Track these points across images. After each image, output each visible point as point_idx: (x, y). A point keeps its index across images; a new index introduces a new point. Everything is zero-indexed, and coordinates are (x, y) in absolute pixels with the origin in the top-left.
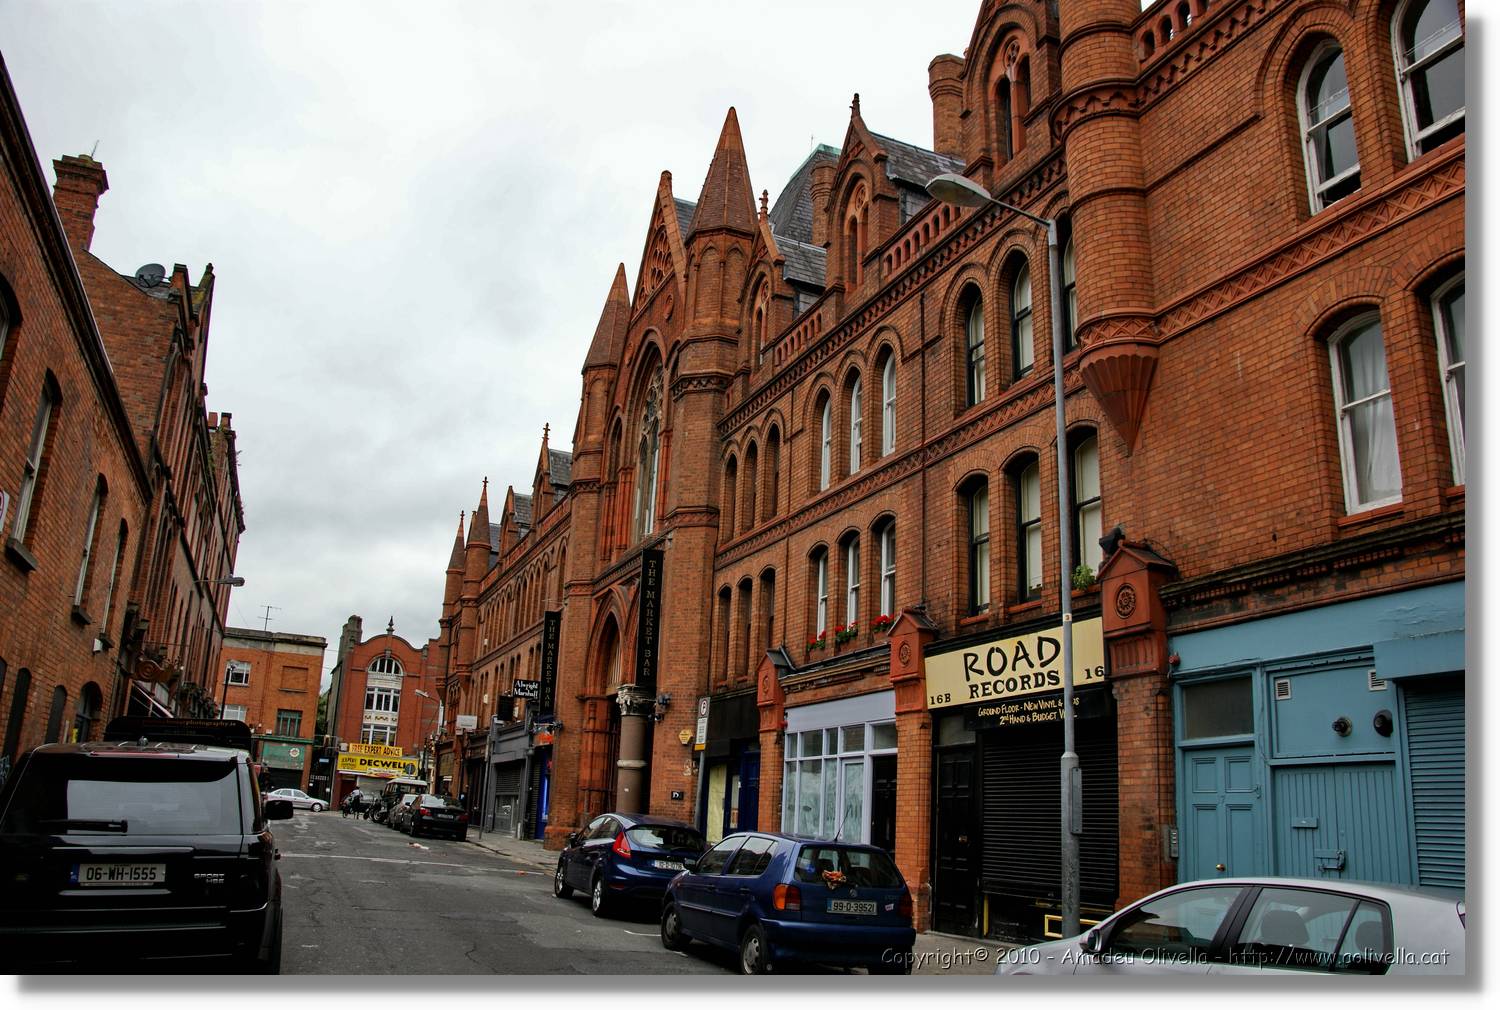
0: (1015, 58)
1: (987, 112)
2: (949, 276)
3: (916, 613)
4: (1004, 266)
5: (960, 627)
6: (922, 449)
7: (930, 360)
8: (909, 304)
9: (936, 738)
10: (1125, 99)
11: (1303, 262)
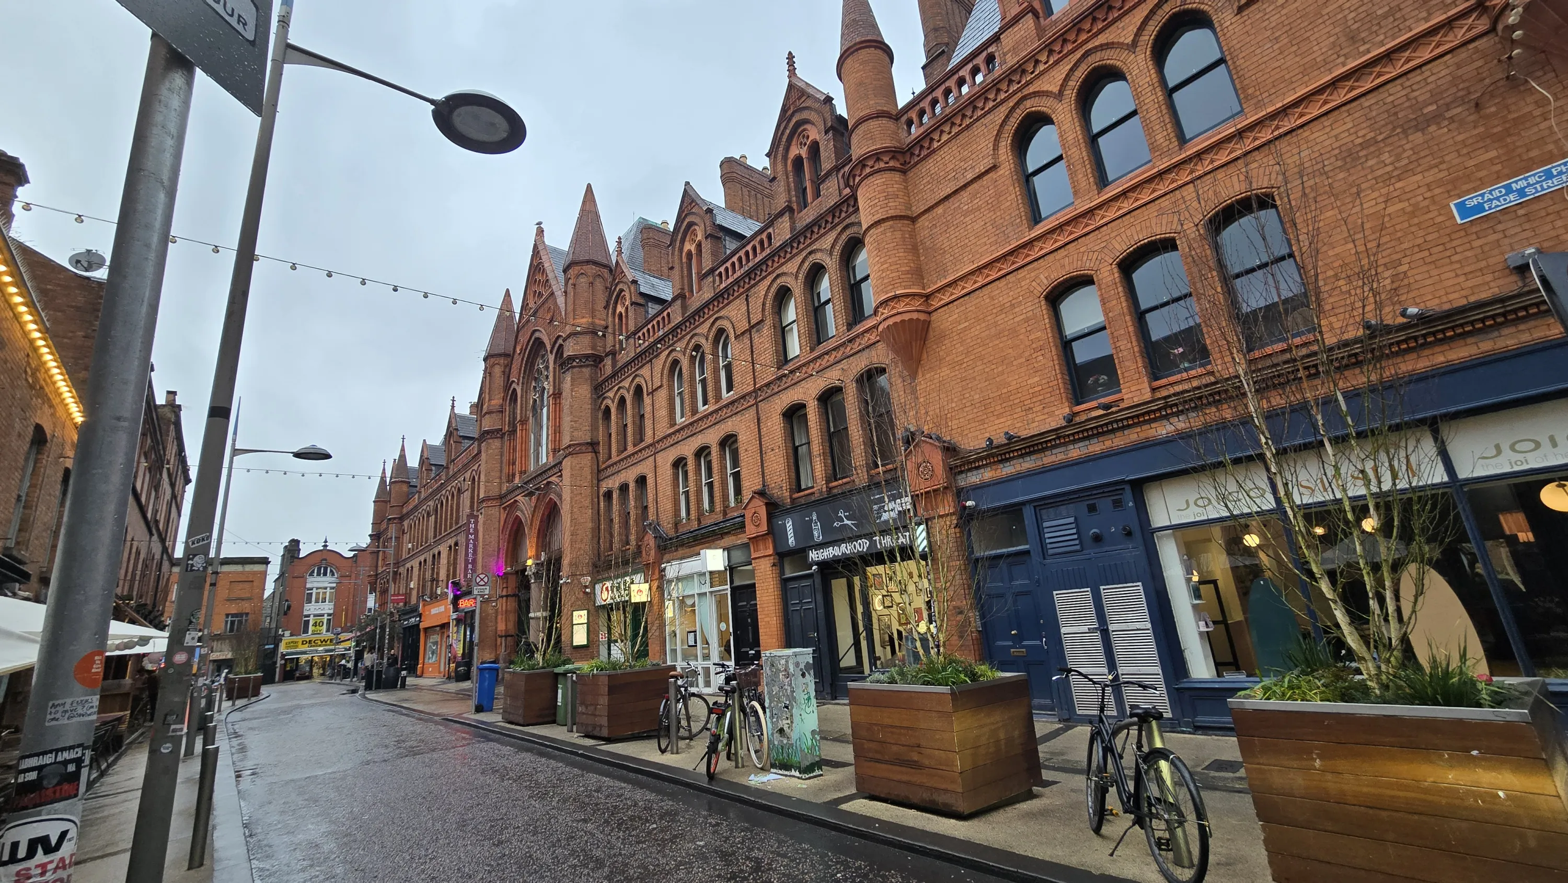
0: (805, 144)
1: (787, 178)
2: (767, 282)
3: (761, 493)
4: (808, 273)
5: (793, 500)
6: (755, 391)
7: (755, 336)
8: (737, 302)
9: (782, 572)
10: (898, 160)
11: (1035, 254)
